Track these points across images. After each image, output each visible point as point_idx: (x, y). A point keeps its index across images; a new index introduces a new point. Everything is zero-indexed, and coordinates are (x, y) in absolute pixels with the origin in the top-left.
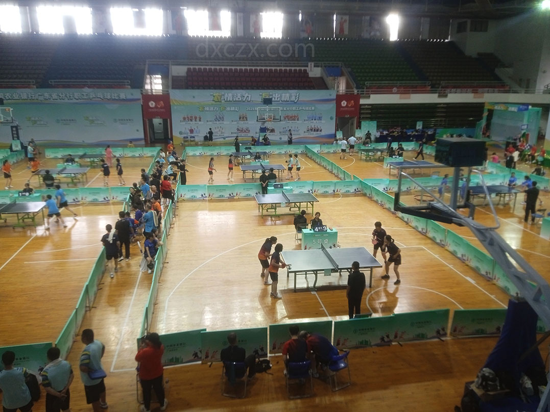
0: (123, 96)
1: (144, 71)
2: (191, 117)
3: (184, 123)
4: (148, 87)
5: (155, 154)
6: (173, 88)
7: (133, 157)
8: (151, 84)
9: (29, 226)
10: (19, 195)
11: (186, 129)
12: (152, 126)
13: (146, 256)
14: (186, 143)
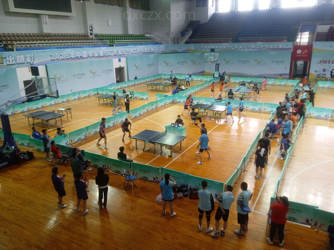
0: (280, 47)
1: (298, 29)
2: (326, 61)
3: (320, 64)
4: (298, 40)
5: (295, 84)
6: (316, 41)
7: (280, 85)
8: (301, 38)
9: (218, 118)
10: (215, 101)
11: (320, 68)
12: (296, 66)
13: (281, 149)
14: (318, 79)
